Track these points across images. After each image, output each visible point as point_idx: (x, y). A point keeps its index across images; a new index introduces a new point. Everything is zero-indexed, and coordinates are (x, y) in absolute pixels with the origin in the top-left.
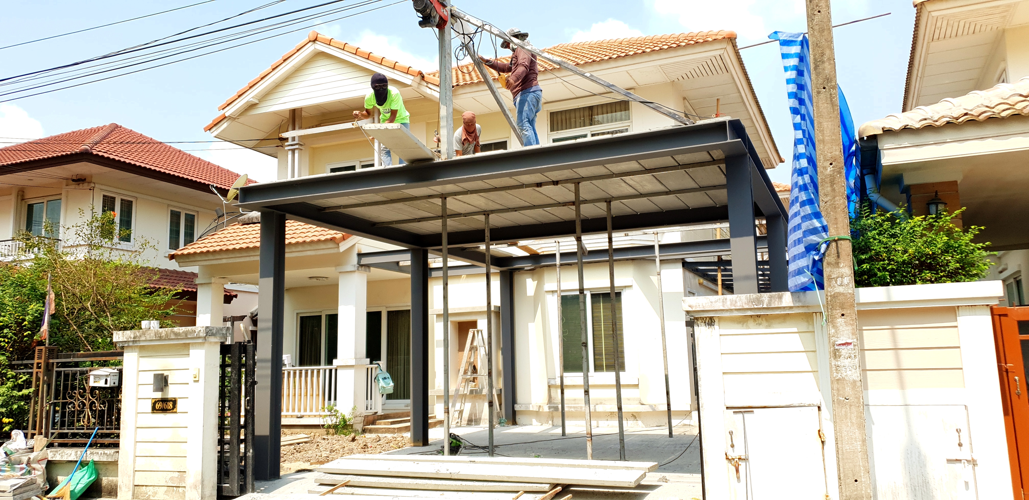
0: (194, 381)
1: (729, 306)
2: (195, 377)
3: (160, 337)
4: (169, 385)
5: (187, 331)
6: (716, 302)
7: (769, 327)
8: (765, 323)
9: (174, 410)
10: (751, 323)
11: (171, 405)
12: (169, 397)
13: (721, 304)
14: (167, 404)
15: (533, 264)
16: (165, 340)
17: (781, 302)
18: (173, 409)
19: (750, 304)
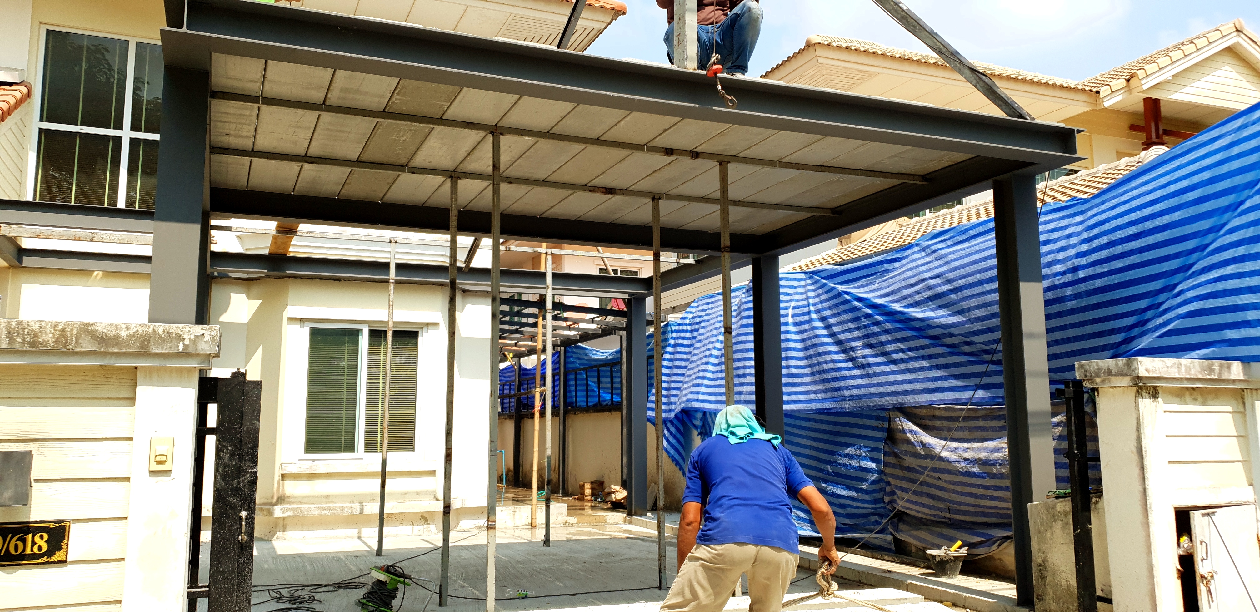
0: (152, 473)
1: (1184, 374)
2: (159, 463)
3: (33, 344)
4: (33, 484)
5: (147, 333)
6: (1172, 367)
7: (1204, 403)
8: (1200, 399)
9: (56, 558)
10: (1188, 397)
11: (41, 542)
12: (33, 518)
13: (1176, 370)
14: (24, 541)
15: (269, 270)
16: (47, 353)
17: (1230, 372)
18: (50, 553)
19: (1203, 373)
